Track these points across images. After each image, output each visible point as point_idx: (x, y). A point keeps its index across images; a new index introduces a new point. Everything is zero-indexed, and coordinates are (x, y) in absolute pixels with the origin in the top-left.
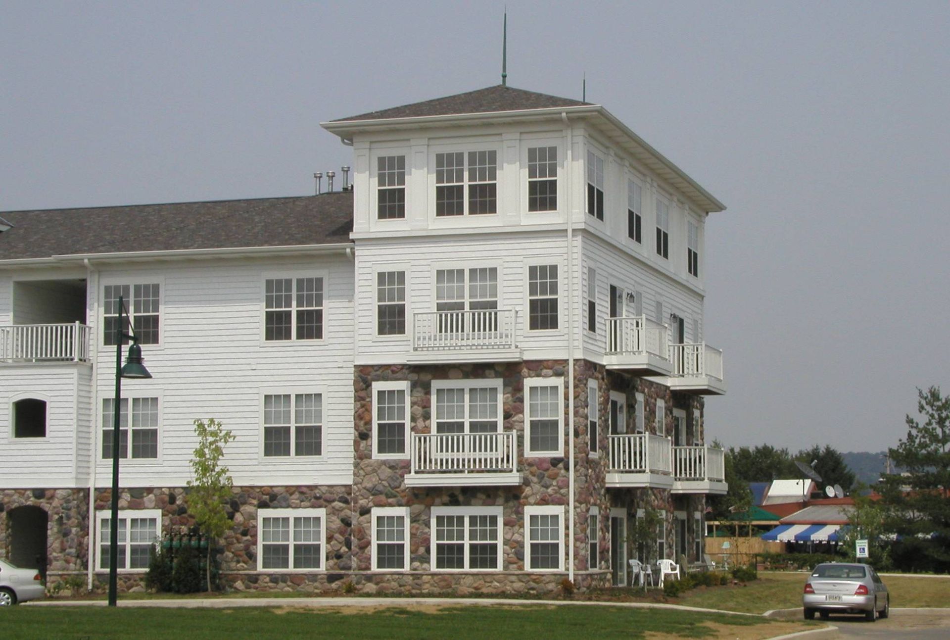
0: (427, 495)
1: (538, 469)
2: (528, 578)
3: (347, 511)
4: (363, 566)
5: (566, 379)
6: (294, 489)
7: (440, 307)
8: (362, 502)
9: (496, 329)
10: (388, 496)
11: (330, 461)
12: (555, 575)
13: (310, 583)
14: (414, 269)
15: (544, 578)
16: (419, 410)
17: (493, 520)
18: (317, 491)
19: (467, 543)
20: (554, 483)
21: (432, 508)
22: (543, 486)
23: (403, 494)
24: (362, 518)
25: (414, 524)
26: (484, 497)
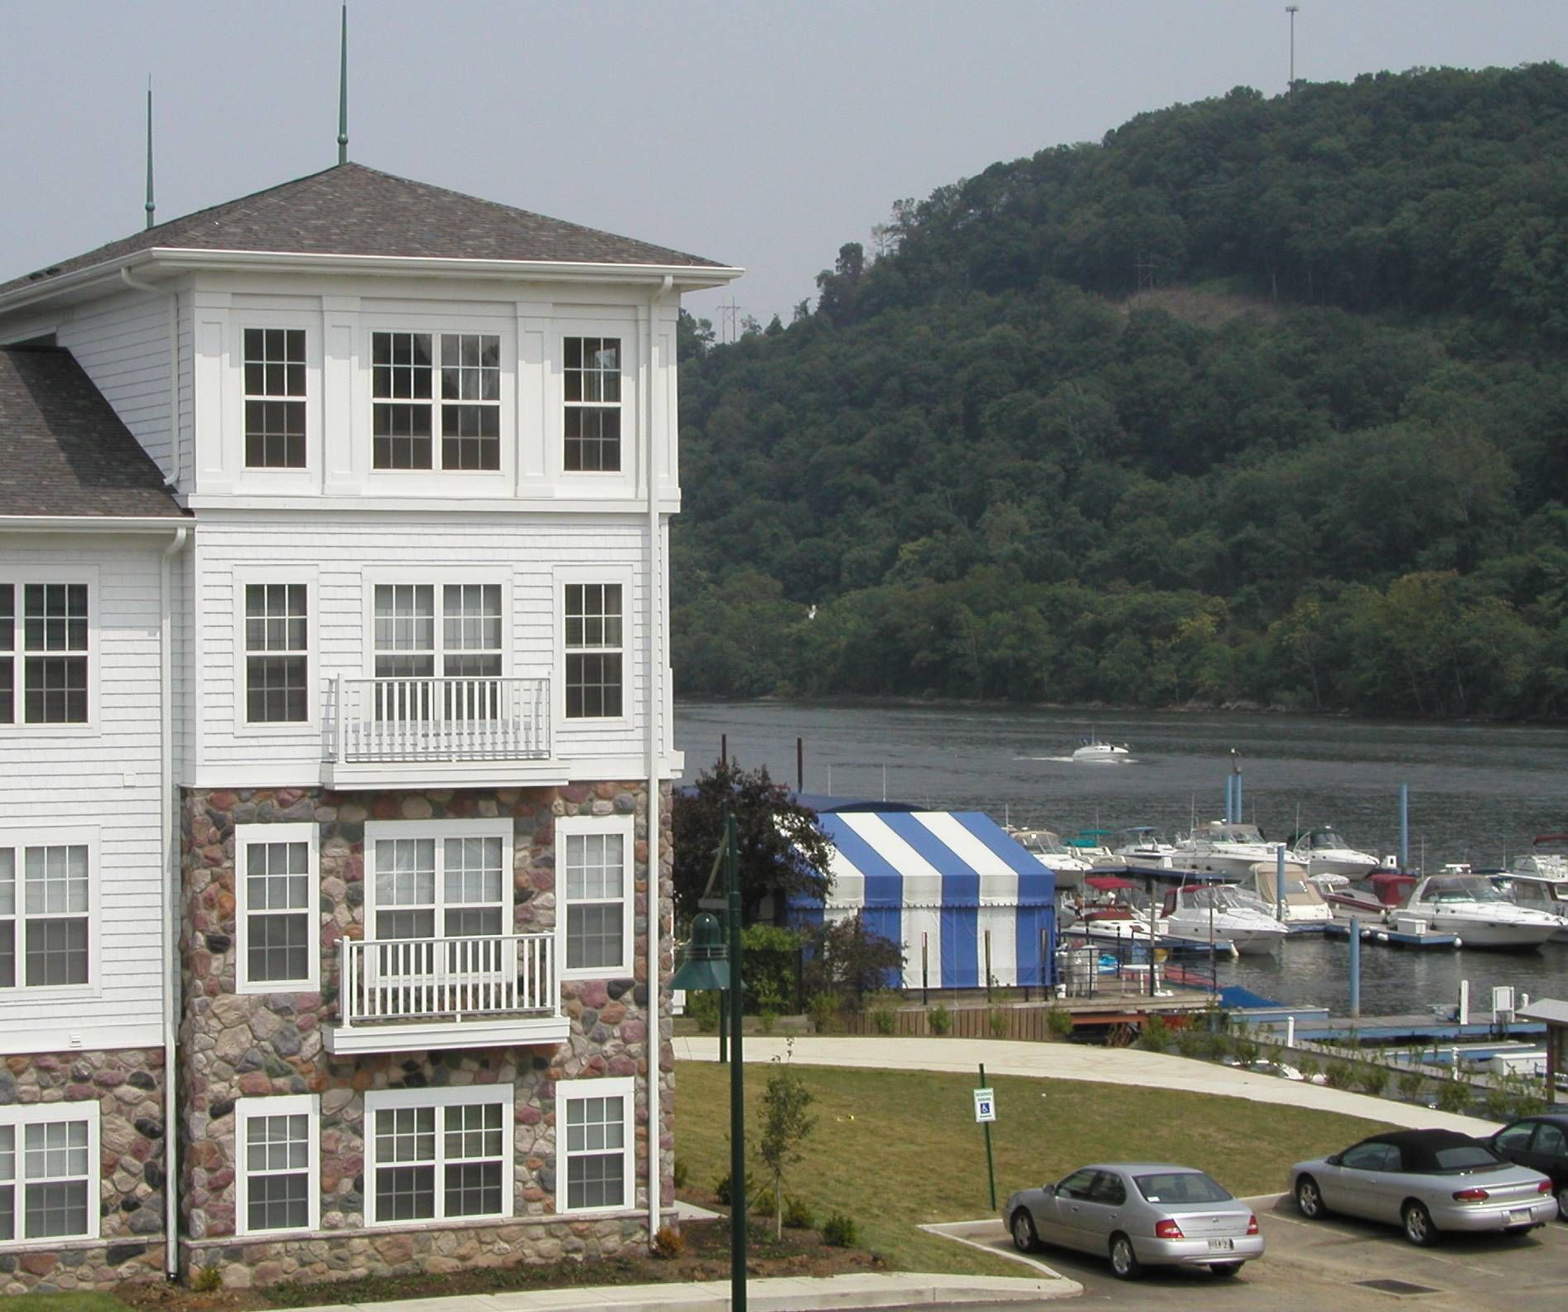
0: (358, 1067)
1: (584, 1004)
2: (566, 1229)
3: (149, 1103)
4: (221, 1227)
5: (642, 820)
6: (27, 1061)
7: (384, 667)
8: (218, 1088)
9: (494, 715)
10: (272, 1073)
11: (107, 995)
12: (620, 1218)
13: (68, 1269)
14: (326, 579)
15: (598, 1226)
16: (339, 886)
17: (495, 1111)
18: (80, 1064)
19: (440, 1163)
20: (617, 1032)
21: (367, 1094)
22: (593, 1039)
23: (304, 1068)
24: (216, 1123)
25: (330, 1131)
26: (475, 1066)
